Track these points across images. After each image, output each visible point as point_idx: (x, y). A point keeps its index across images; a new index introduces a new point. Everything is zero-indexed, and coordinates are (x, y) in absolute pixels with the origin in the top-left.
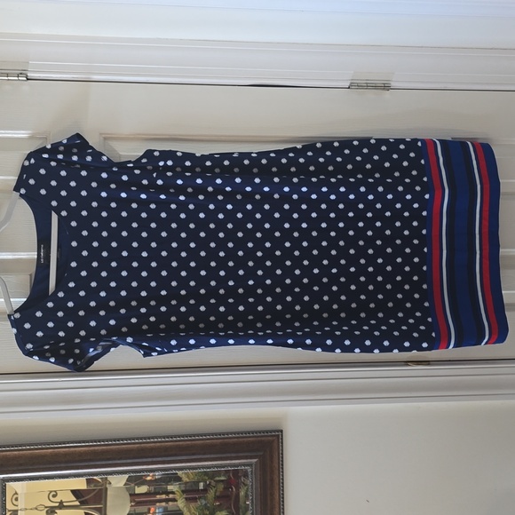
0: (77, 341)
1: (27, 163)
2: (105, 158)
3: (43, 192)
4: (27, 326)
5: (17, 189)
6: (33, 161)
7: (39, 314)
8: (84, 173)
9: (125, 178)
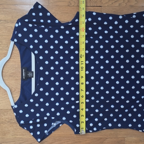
0: (45, 118)
1: (17, 25)
2: (57, 21)
3: (26, 41)
4: (21, 111)
5: (12, 39)
6: (20, 24)
7: (26, 105)
8: (46, 30)
9: (67, 32)
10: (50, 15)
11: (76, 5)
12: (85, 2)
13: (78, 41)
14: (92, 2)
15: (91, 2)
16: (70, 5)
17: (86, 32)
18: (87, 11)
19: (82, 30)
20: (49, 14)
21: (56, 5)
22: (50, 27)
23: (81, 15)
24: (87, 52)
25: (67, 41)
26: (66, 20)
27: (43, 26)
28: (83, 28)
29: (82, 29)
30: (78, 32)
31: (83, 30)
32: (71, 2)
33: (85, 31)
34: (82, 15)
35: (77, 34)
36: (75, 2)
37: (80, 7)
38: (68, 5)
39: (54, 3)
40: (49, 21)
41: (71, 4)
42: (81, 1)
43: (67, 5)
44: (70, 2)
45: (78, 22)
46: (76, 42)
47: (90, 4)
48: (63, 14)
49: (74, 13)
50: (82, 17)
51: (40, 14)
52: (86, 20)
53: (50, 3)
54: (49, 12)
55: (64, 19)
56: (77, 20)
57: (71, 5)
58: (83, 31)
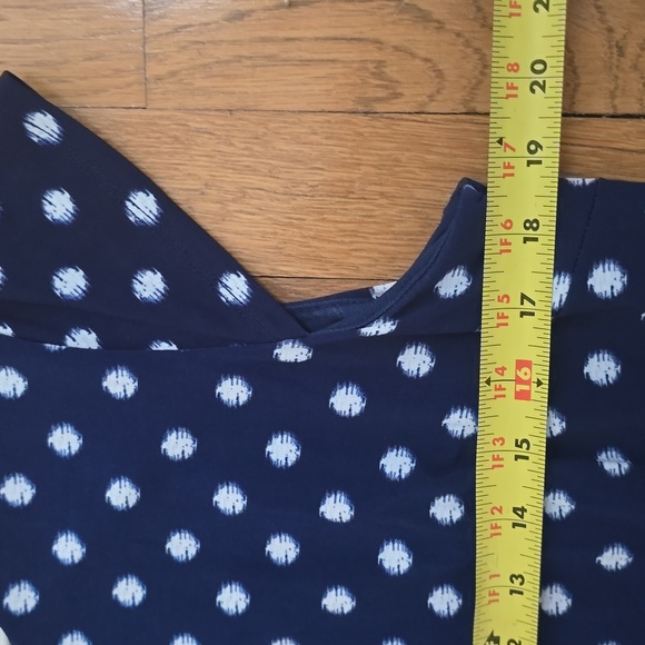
2: (234, 288)
8: (120, 383)
9: (347, 401)
10: (161, 218)
11: (451, 100)
12: (554, 76)
13: (468, 500)
14: (635, 67)
15: (627, 62)
16: (380, 107)
17: (555, 402)
18: (577, 181)
19: (510, 388)
20: (142, 207)
21: (220, 102)
22: (164, 346)
23: (508, 224)
24: (559, 601)
25: (341, 497)
26: (333, 272)
27: (85, 340)
28: (521, 364)
29: (510, 374)
30: (471, 402)
31: (518, 381)
32: (390, 71)
33: (541, 395)
34: (518, 227)
35: (457, 423)
36: (440, 74)
37: (495, 134)
38: (360, 100)
39: (199, 83)
40: (150, 285)
41: (397, 95)
42: (514, 67)
43: (350, 106)
44: (380, 64)
45: (471, 301)
46: (446, 509)
47: (613, 96)
48: (300, 201)
49: (420, 193)
50: (517, 241)
51: (48, 208)
52: (562, 287)
53: (159, 79)
54: (147, 184)
55: (319, 259)
56: (453, 284)
57: (397, 106)
58: (523, 396)
